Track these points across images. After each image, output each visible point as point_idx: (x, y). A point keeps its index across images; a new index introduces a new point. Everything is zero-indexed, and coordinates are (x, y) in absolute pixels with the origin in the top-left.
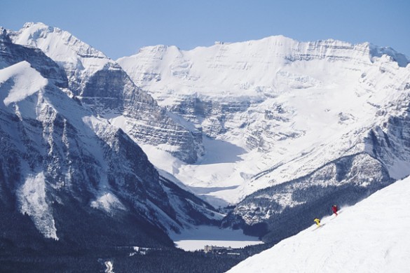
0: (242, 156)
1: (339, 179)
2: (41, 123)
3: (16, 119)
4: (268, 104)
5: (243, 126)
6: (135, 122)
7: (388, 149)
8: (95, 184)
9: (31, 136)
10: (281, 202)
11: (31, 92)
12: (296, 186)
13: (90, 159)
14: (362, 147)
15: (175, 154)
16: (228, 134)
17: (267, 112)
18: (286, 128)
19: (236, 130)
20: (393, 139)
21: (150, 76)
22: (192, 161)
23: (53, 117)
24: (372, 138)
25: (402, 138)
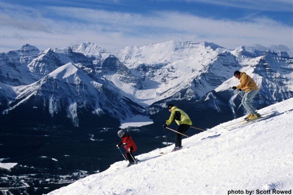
0: (159, 86)
1: (181, 97)
2: (75, 84)
3: (67, 83)
4: (169, 66)
5: (160, 74)
6: (120, 75)
7: (200, 85)
8: (94, 105)
9: (72, 89)
10: (163, 106)
11: (72, 73)
12: (167, 100)
13: (92, 96)
14: (190, 85)
15: (135, 86)
16: (155, 77)
17: (168, 69)
18: (174, 75)
19: (158, 76)
20: (203, 81)
21: (127, 57)
22: (141, 88)
23: (79, 83)
24: (194, 82)
25: (206, 80)
